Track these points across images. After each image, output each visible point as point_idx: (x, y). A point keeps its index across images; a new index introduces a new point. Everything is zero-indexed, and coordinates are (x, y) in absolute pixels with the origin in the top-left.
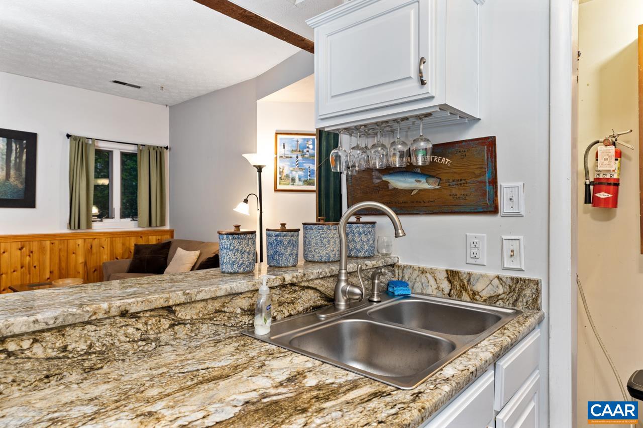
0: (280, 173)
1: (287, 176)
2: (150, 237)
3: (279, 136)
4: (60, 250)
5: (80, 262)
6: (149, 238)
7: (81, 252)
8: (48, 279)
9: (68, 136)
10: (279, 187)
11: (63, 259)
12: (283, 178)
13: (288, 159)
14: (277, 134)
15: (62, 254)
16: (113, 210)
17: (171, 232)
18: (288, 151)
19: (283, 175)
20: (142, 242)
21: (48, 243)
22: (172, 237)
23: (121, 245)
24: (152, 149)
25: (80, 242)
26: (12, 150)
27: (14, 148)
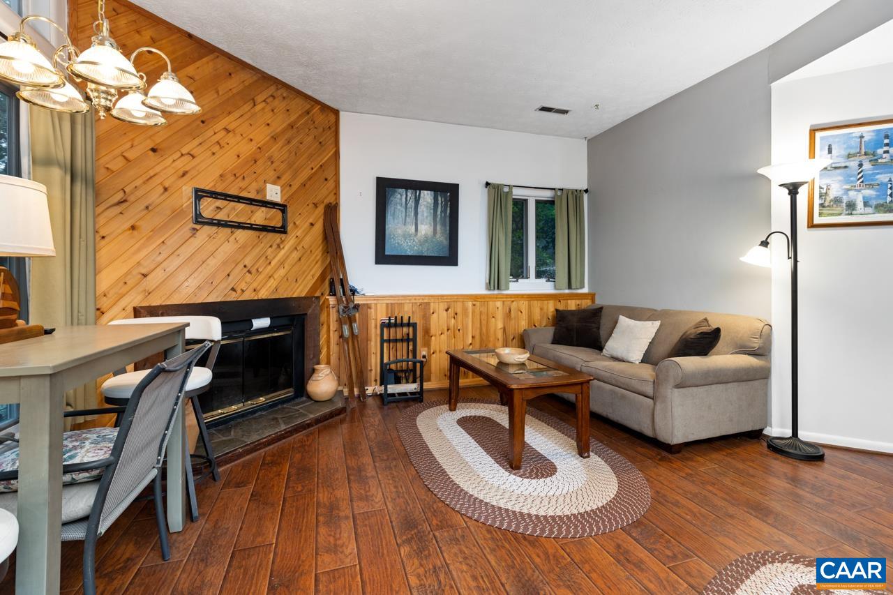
0: (820, 196)
1: (837, 201)
2: (569, 301)
3: (818, 135)
4: (481, 313)
5: (500, 327)
6: (567, 303)
7: (500, 315)
8: (471, 344)
9: (488, 184)
10: (817, 220)
11: (484, 322)
12: (827, 204)
13: (838, 171)
14: (813, 131)
15: (483, 318)
16: (528, 268)
17: (592, 296)
18: (837, 157)
19: (828, 199)
20: (561, 307)
21: (470, 304)
22: (593, 301)
23: (539, 310)
24: (570, 193)
25: (499, 304)
26: (438, 204)
27: (440, 202)
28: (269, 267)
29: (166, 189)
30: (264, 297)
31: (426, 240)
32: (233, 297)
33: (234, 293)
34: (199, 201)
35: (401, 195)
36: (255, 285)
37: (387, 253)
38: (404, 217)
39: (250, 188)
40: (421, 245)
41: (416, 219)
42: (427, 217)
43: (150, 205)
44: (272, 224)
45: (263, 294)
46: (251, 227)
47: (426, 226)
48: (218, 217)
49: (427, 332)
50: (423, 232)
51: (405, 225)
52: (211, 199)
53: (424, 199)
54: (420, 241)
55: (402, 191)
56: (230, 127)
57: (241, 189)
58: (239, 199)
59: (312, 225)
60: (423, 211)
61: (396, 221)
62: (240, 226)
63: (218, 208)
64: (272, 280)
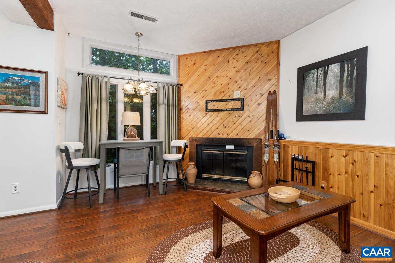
8: (372, 192)
21: (372, 155)
26: (344, 71)
27: (346, 69)
28: (234, 125)
29: (198, 103)
30: (232, 137)
31: (333, 101)
32: (218, 136)
33: (219, 135)
34: (208, 104)
35: (314, 74)
36: (227, 132)
37: (304, 114)
38: (315, 88)
39: (226, 95)
40: (328, 106)
41: (325, 88)
42: (334, 84)
43: (194, 108)
44: (236, 107)
45: (232, 136)
46: (227, 110)
47: (333, 91)
48: (214, 109)
49: (326, 169)
50: (331, 96)
51: (316, 93)
52: (211, 103)
53: (331, 70)
54: (328, 103)
55: (315, 71)
56: (218, 76)
57: (223, 97)
58: (221, 100)
59: (259, 104)
60: (331, 80)
61: (310, 92)
62: (222, 110)
63: (214, 105)
64: (235, 130)
